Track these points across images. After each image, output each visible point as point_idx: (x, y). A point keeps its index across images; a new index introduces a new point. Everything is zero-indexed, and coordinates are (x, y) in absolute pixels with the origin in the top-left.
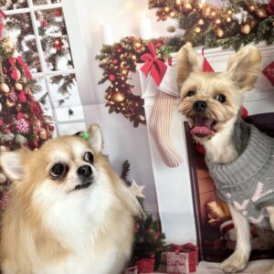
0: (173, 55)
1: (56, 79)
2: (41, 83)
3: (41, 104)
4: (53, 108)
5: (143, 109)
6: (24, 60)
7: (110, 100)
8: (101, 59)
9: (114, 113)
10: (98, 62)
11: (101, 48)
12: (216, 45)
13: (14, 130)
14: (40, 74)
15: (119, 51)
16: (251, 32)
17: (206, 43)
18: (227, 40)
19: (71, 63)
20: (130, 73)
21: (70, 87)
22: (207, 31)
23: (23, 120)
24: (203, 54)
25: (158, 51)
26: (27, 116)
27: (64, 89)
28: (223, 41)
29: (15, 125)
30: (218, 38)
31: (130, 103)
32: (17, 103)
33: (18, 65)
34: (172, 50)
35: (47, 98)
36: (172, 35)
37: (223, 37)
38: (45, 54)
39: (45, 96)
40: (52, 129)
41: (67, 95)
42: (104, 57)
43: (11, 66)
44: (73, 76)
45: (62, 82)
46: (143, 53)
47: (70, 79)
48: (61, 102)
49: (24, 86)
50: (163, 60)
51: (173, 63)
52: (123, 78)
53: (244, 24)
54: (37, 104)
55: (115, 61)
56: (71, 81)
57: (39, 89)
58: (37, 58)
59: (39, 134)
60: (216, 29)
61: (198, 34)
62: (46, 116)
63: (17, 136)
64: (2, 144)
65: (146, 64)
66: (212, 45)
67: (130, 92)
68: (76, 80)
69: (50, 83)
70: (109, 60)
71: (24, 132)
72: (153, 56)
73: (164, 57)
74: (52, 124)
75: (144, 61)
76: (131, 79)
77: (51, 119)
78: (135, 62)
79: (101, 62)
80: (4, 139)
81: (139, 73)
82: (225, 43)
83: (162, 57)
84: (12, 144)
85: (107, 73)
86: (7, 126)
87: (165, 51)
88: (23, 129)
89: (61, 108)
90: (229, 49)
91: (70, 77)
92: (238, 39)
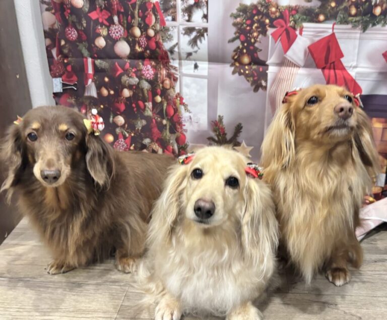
0: (305, 25)
1: (189, 31)
2: (174, 33)
3: (169, 54)
4: (180, 59)
5: (266, 75)
6: (161, 6)
7: (236, 60)
8: (236, 18)
9: (237, 74)
10: (232, 21)
11: (238, 6)
12: (347, 22)
13: (139, 75)
14: (174, 23)
15: (254, 12)
16: (381, 14)
17: (338, 19)
18: (358, 19)
19: (205, 17)
20: (260, 36)
21: (201, 41)
22: (342, 7)
23: (149, 67)
24: (333, 28)
25: (291, 19)
26: (153, 63)
27: (194, 42)
28: (354, 19)
29: (141, 70)
30: (350, 15)
31: (254, 67)
32: (146, 48)
33: (155, 10)
34: (305, 20)
35: (176, 49)
36: (309, 5)
37: (356, 15)
38: (183, 4)
39: (175, 46)
40: (175, 80)
41: (196, 48)
42: (239, 16)
43: (147, 10)
44: (206, 30)
45: (194, 34)
46: (276, 18)
47: (202, 33)
48: (189, 54)
49: (156, 32)
50: (294, 29)
51: (303, 33)
52: (253, 40)
53: (376, 5)
54: (166, 53)
55: (249, 22)
56: (203, 35)
57: (170, 38)
58: (175, 7)
59: (163, 82)
60: (350, 6)
61: (333, 8)
62: (172, 66)
63: (141, 81)
64: (126, 87)
65: (277, 30)
66: (343, 21)
67: (257, 56)
68: (207, 35)
69: (182, 33)
70: (243, 20)
71: (149, 78)
72: (286, 23)
73: (296, 25)
74: (177, 74)
75: (277, 26)
76: (260, 42)
77: (176, 70)
78: (267, 26)
79: (235, 20)
80: (128, 83)
81: (269, 38)
82: (356, 22)
83: (295, 25)
84: (135, 89)
85: (238, 33)
86: (133, 70)
87: (299, 19)
88: (148, 75)
89: (188, 60)
90: (358, 28)
91: (202, 31)
92: (368, 19)
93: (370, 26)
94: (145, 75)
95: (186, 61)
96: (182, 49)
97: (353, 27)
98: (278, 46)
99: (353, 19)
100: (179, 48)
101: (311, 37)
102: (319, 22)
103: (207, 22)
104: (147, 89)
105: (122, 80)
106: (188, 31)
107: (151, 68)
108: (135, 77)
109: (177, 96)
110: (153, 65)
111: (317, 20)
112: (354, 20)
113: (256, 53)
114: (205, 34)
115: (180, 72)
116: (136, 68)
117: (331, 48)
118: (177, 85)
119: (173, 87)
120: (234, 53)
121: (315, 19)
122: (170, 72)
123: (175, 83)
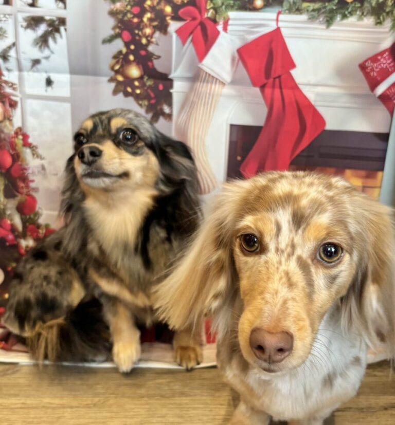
0: (232, 14)
1: (34, 22)
2: (7, 25)
4: (20, 69)
7: (117, 72)
9: (121, 95)
10: (107, 6)
12: (299, 11)
14: (7, 9)
17: (286, 5)
18: (317, 6)
20: (157, 34)
21: (55, 40)
24: (277, 20)
25: (209, 5)
27: (43, 41)
28: (312, 6)
31: (149, 83)
34: (231, 7)
35: (12, 53)
39: (10, 48)
40: (13, 105)
41: (46, 52)
44: (62, 21)
45: (43, 28)
46: (183, 5)
47: (56, 25)
48: (36, 62)
50: (215, 22)
51: (229, 28)
52: (144, 41)
55: (136, 10)
56: (58, 30)
57: (2, 34)
62: (6, 82)
65: (186, 24)
66: (294, 10)
67: (153, 66)
68: (66, 30)
69: (22, 26)
70: (127, 5)
72: (200, 12)
73: (217, 16)
74: (16, 96)
75: (185, 18)
76: (157, 44)
77: (14, 89)
78: (168, 18)
79: (112, 7)
81: (171, 37)
82: (314, 10)
83: (215, 16)
85: (119, 28)
87: (221, 6)
89: (34, 71)
90: (318, 21)
91: (57, 23)
92: (334, 8)
93: (339, 18)
95: (31, 73)
96: (23, 53)
97: (309, 19)
98: (188, 51)
99: (309, 6)
100: (17, 52)
101: (242, 33)
102: (255, 9)
103: (65, 8)
106: (32, 22)
109: (16, 134)
111: (251, 7)
112: (311, 8)
113: (151, 61)
114: (62, 29)
115: (21, 92)
117: (274, 53)
118: (17, 114)
119: (8, 118)
120: (114, 61)
121: (248, 6)
122: (4, 92)
123: (13, 111)
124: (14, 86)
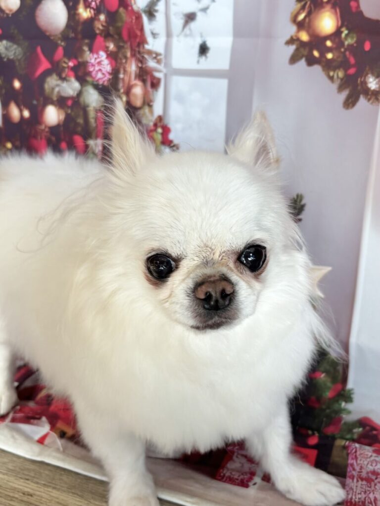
3: (145, 19)
4: (169, 34)
7: (301, 26)
9: (303, 62)
13: (82, 74)
23: (103, 55)
26: (112, 47)
29: (86, 64)
31: (350, 41)
32: (98, 11)
35: (161, 6)
40: (155, 84)
48: (190, 18)
54: (138, 17)
59: (128, 92)
62: (150, 52)
63: (85, 89)
64: (52, 103)
71: (101, 82)
74: (159, 71)
77: (159, 62)
80: (59, 92)
84: (72, 107)
86: (71, 64)
88: (100, 75)
89: (186, 36)
94: (94, 74)
95: (182, 38)
100: (167, 4)
104: (94, 107)
105: (46, 86)
107: (107, 58)
108: (73, 79)
109: (156, 125)
110: (112, 52)
115: (166, 65)
116: (76, 58)
118: (158, 97)
119: (148, 103)
122: (146, 67)
123: (155, 92)
124: (159, 58)
